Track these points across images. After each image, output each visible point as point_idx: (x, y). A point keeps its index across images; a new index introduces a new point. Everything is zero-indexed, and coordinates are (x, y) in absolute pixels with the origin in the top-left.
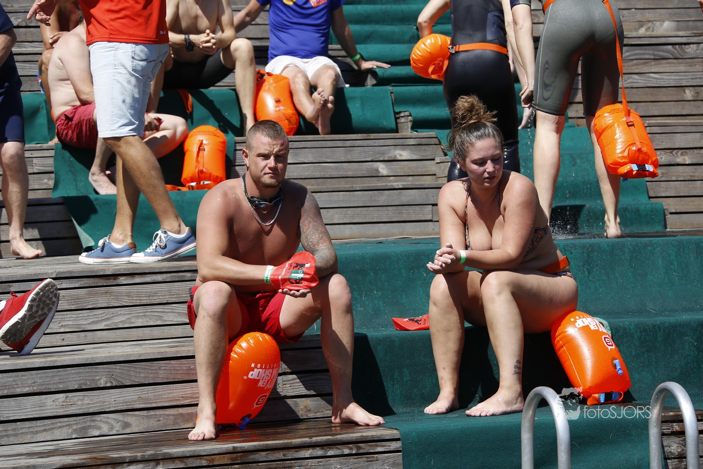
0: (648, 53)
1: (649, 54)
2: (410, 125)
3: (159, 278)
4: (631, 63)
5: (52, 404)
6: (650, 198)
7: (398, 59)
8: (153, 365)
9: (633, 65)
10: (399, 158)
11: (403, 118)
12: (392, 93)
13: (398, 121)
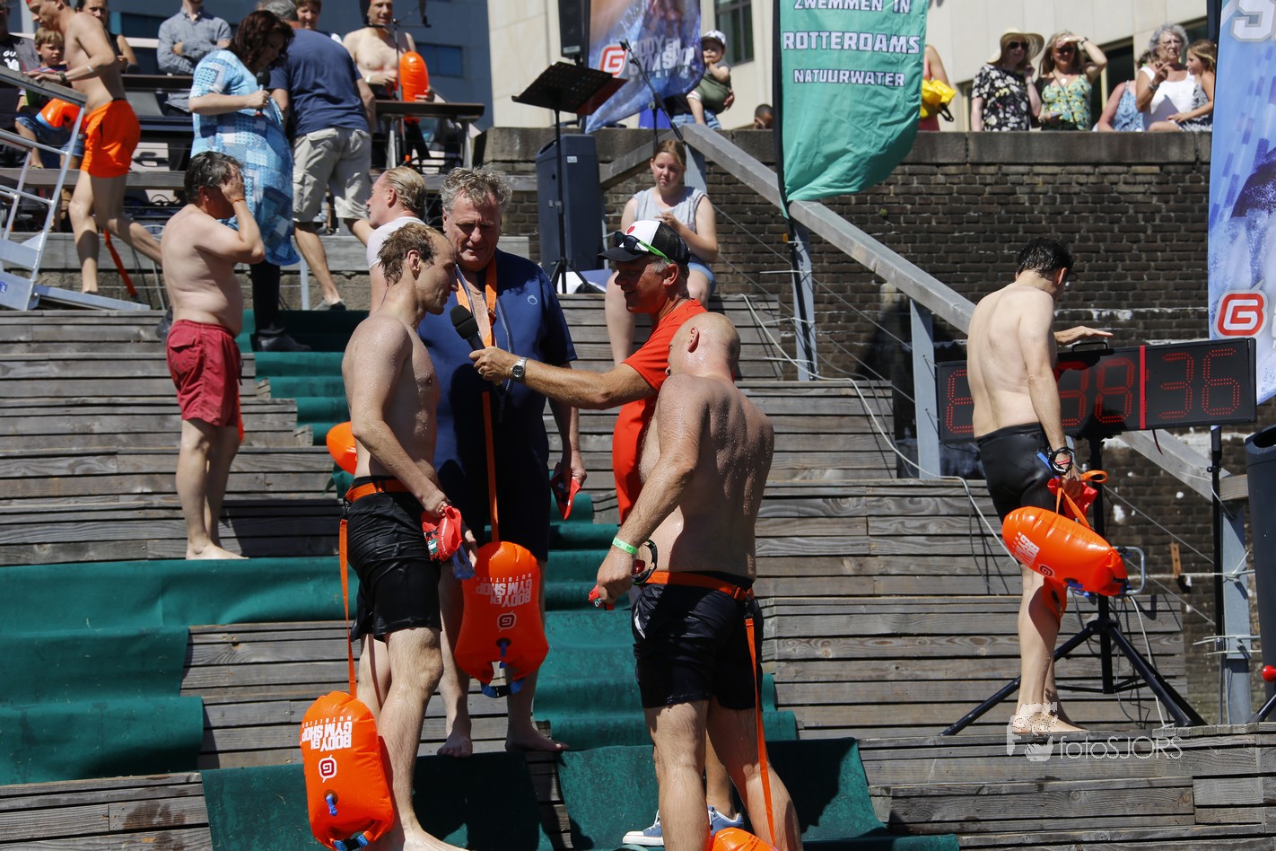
0: (790, 508)
1: (791, 510)
4: (767, 522)
6: (777, 706)
9: (770, 525)
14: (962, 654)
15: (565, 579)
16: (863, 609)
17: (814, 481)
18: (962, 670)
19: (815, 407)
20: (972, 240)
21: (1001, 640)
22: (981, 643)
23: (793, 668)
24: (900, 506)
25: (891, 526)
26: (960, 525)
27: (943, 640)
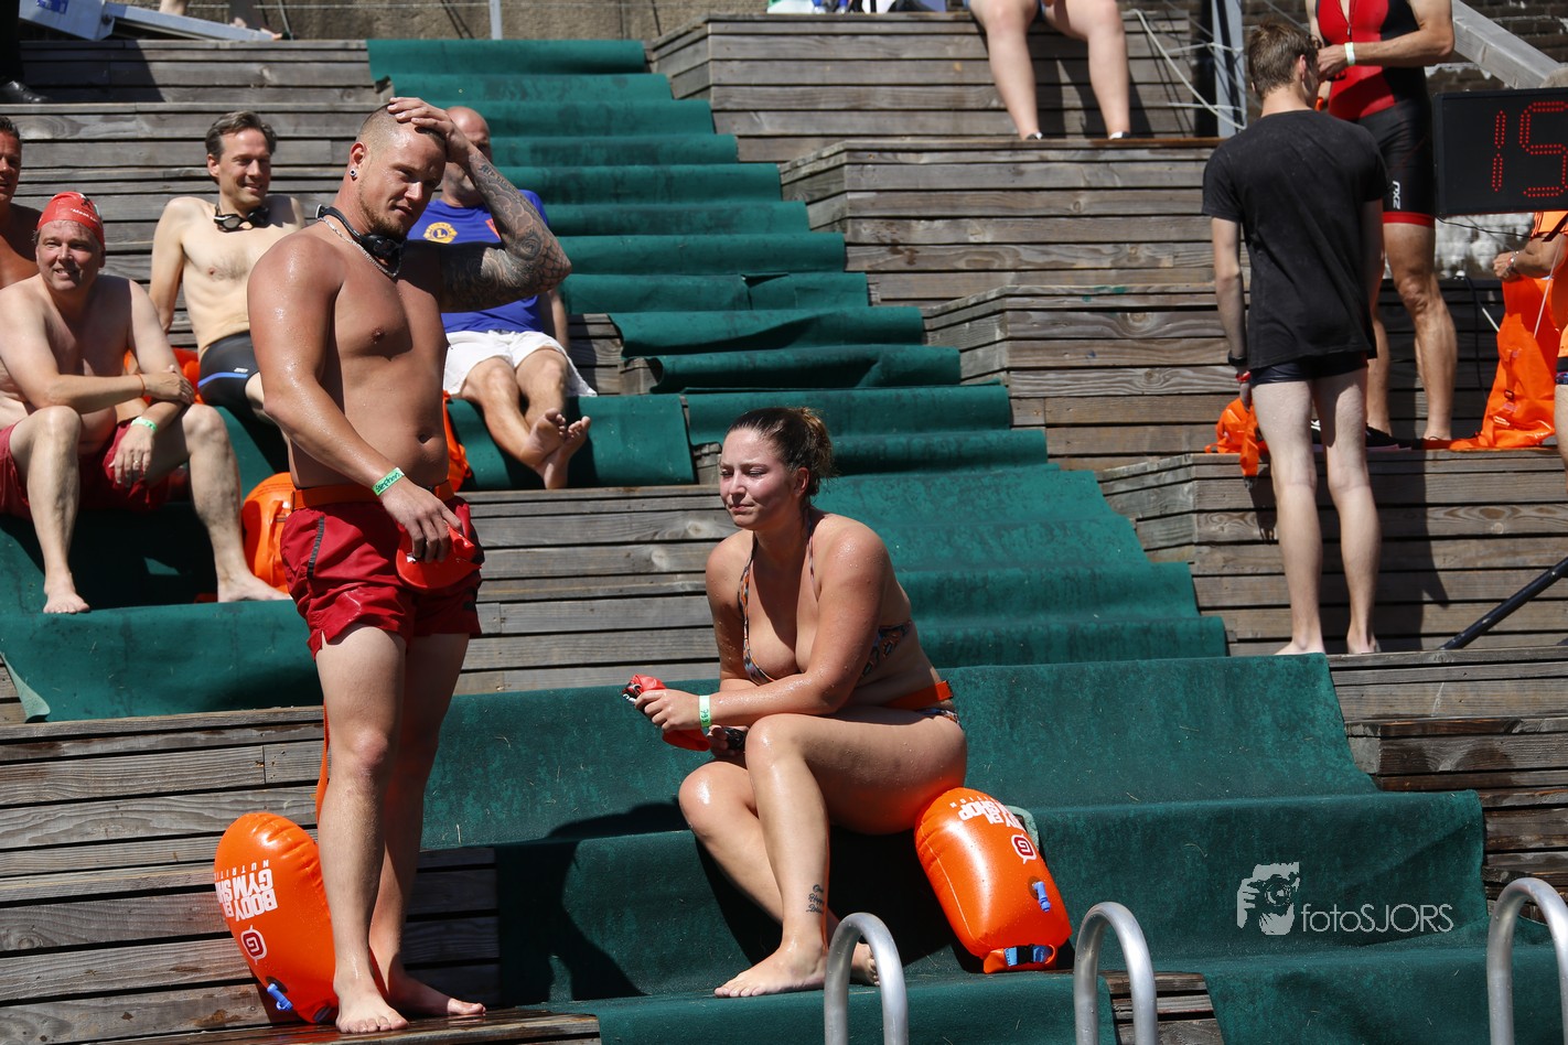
3: (141, 743)
6: (1200, 609)
7: (704, 340)
8: (116, 905)
9: (1181, 349)
10: (693, 535)
11: (708, 458)
12: (685, 407)
13: (699, 463)
14: (1468, 532)
15: (886, 428)
18: (1468, 555)
21: (1525, 511)
22: (1496, 516)
23: (1219, 555)
27: (1440, 512)
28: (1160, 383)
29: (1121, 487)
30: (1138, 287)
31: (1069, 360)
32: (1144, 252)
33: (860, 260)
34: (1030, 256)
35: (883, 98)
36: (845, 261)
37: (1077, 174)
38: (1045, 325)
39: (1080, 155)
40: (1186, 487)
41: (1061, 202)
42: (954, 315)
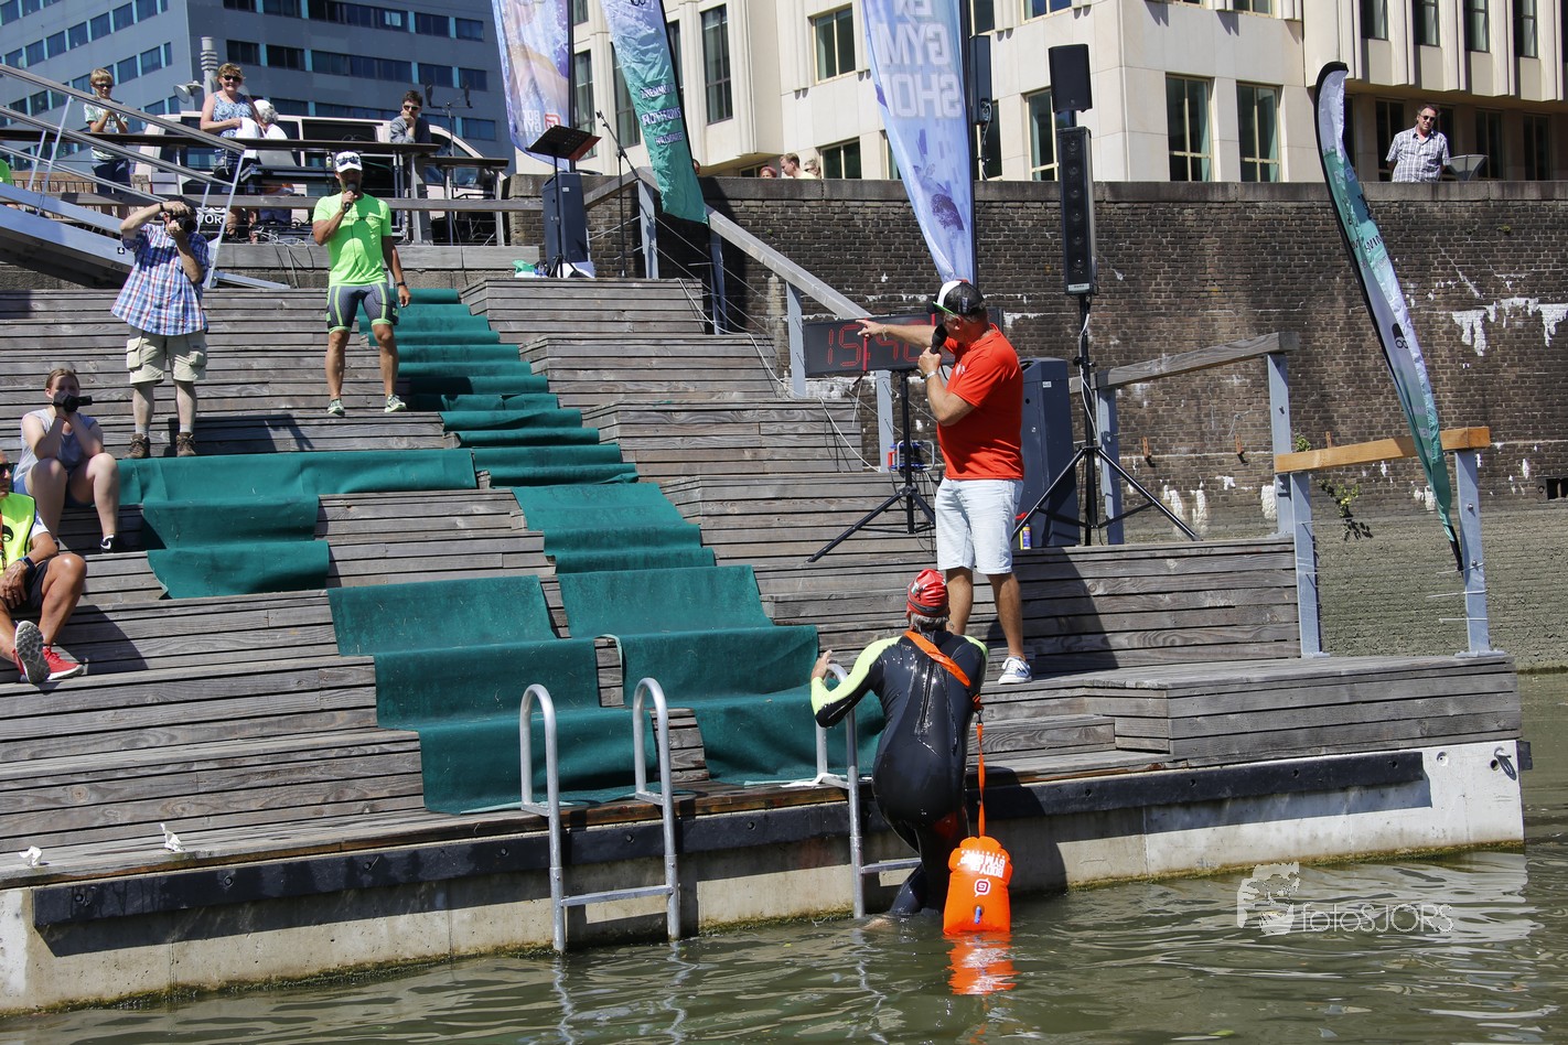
0: (710, 417)
2: (489, 482)
5: (101, 720)
6: (702, 545)
9: (697, 429)
10: (476, 512)
11: (483, 477)
12: (473, 454)
13: (479, 480)
14: (821, 510)
15: (564, 464)
16: (757, 482)
17: (726, 400)
18: (820, 520)
19: (726, 352)
20: (826, 250)
21: (844, 500)
22: (831, 503)
23: (712, 520)
24: (780, 415)
25: (775, 428)
26: (819, 427)
27: (808, 501)
28: (688, 444)
29: (669, 490)
30: (677, 401)
31: (647, 433)
32: (681, 385)
33: (554, 388)
34: (631, 386)
35: (566, 316)
36: (548, 388)
37: (652, 351)
38: (635, 418)
39: (653, 342)
40: (697, 490)
41: (644, 363)
42: (597, 413)
